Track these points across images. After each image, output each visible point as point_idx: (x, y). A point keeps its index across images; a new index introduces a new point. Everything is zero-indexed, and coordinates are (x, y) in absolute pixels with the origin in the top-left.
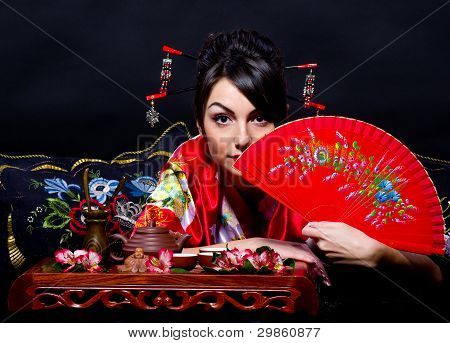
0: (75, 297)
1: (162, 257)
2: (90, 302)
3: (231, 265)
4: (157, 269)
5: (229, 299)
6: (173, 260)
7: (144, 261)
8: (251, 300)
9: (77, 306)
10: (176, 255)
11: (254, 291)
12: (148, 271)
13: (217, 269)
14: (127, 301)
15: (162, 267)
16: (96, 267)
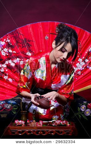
0: (20, 132)
1: (40, 122)
2: (23, 133)
3: (57, 124)
4: (39, 125)
5: (56, 132)
6: (43, 123)
7: (36, 124)
8: (62, 132)
9: (20, 134)
10: (44, 122)
11: (62, 130)
12: (37, 126)
13: (53, 125)
14: (32, 133)
15: (40, 125)
16: (24, 125)
